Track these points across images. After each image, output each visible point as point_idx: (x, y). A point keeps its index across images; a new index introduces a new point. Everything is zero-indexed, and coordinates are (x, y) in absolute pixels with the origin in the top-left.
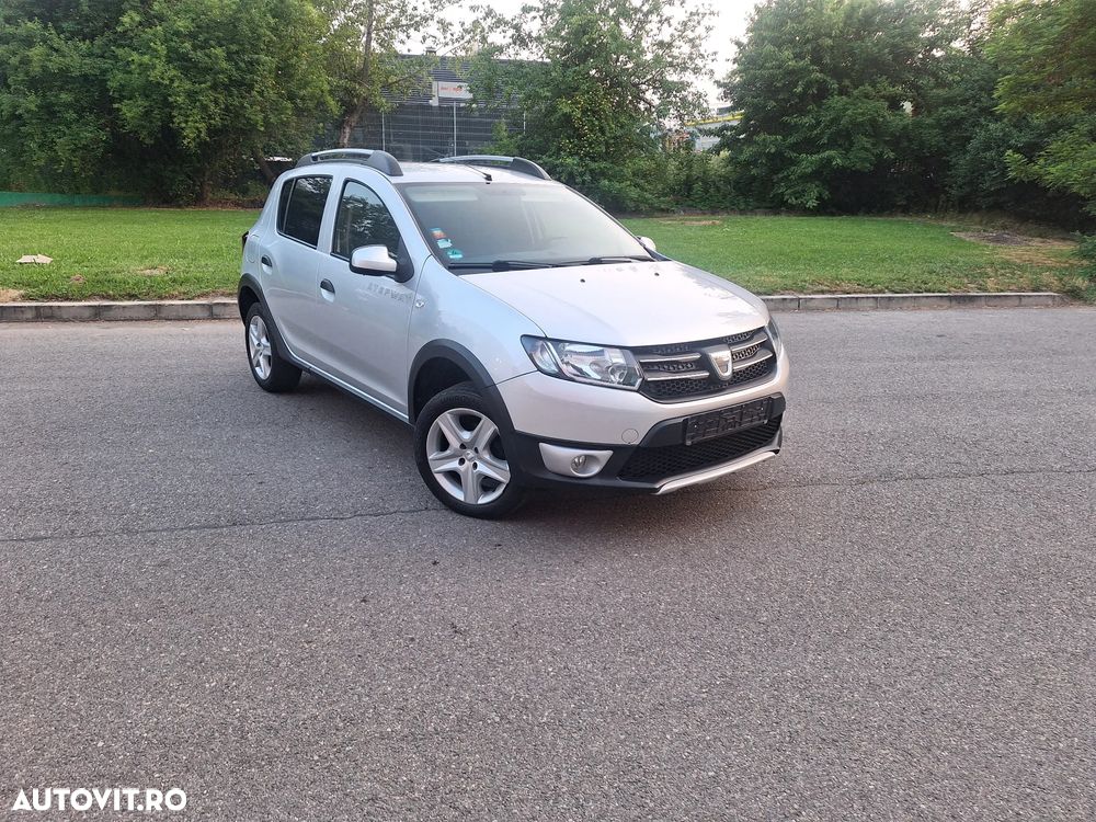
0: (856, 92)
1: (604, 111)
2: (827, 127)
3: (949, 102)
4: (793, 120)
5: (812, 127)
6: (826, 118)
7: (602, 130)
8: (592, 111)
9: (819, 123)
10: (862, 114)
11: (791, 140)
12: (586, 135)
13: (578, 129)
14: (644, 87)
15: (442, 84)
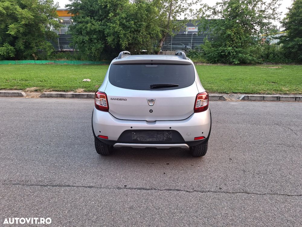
1: (241, 33)
7: (240, 39)
8: (237, 33)
12: (235, 40)
13: (232, 38)
14: (254, 25)
15: (189, 27)
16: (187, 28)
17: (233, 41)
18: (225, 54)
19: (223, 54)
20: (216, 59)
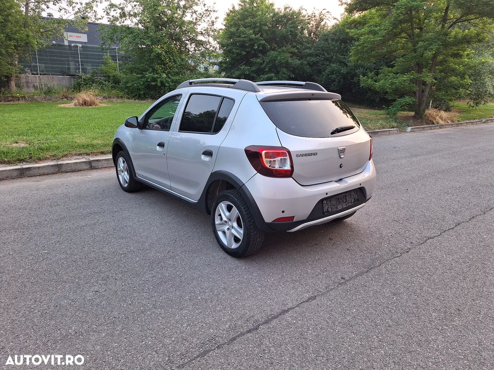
0: (280, 50)
1: (175, 52)
2: (268, 64)
3: (311, 55)
4: (253, 60)
5: (262, 64)
6: (267, 60)
7: (175, 61)
8: (169, 52)
9: (264, 62)
10: (283, 59)
11: (254, 68)
12: (167, 63)
13: (163, 60)
14: (187, 42)
15: (69, 34)
16: (65, 34)
17: (164, 64)
18: (157, 84)
19: (153, 83)
20: (141, 93)
